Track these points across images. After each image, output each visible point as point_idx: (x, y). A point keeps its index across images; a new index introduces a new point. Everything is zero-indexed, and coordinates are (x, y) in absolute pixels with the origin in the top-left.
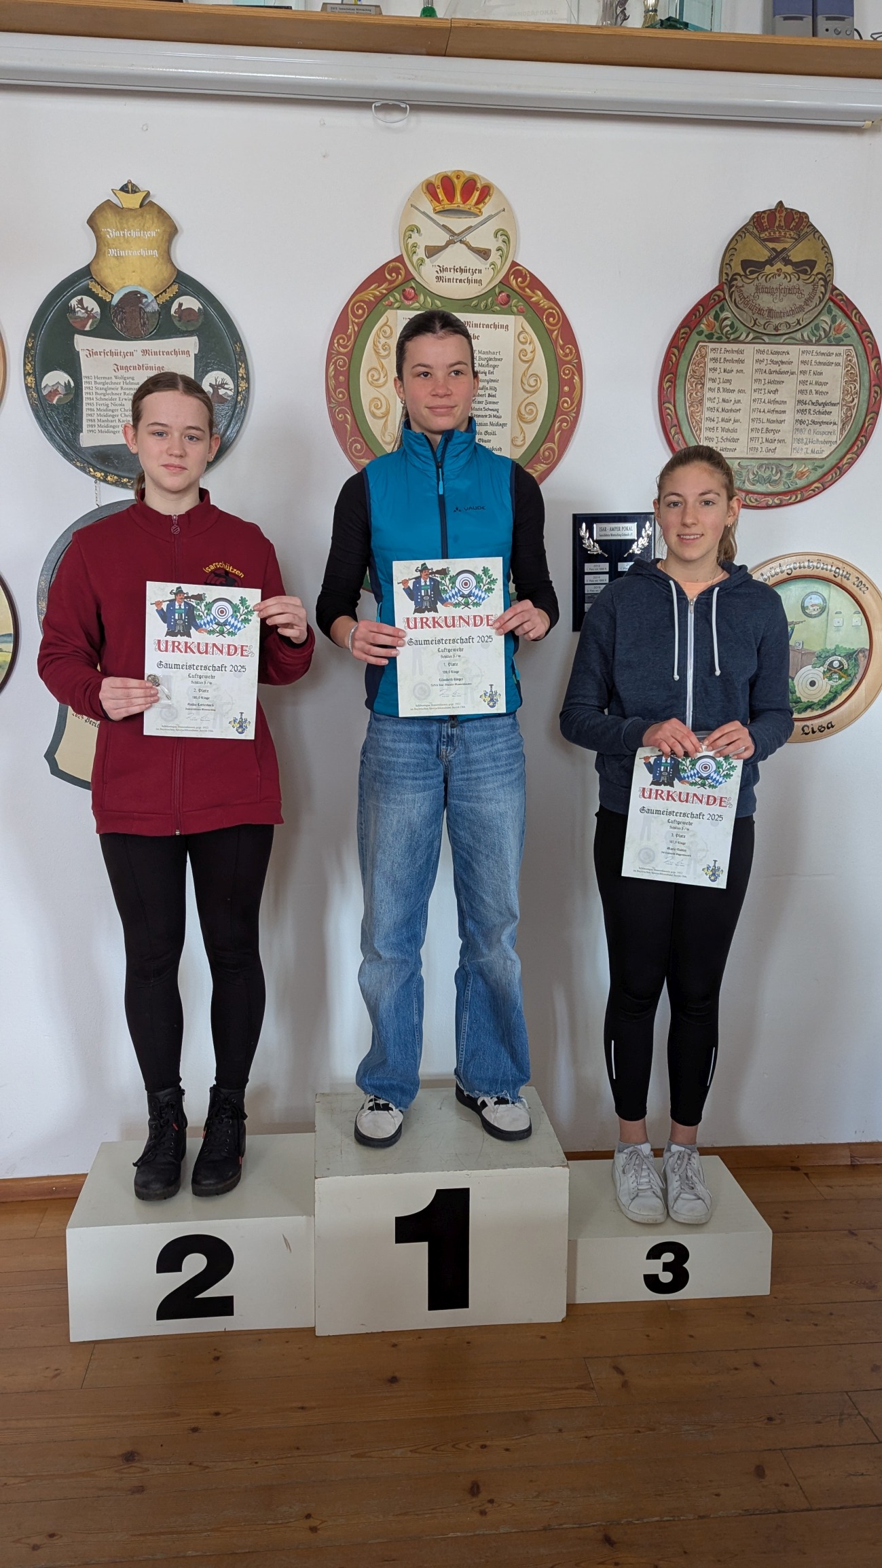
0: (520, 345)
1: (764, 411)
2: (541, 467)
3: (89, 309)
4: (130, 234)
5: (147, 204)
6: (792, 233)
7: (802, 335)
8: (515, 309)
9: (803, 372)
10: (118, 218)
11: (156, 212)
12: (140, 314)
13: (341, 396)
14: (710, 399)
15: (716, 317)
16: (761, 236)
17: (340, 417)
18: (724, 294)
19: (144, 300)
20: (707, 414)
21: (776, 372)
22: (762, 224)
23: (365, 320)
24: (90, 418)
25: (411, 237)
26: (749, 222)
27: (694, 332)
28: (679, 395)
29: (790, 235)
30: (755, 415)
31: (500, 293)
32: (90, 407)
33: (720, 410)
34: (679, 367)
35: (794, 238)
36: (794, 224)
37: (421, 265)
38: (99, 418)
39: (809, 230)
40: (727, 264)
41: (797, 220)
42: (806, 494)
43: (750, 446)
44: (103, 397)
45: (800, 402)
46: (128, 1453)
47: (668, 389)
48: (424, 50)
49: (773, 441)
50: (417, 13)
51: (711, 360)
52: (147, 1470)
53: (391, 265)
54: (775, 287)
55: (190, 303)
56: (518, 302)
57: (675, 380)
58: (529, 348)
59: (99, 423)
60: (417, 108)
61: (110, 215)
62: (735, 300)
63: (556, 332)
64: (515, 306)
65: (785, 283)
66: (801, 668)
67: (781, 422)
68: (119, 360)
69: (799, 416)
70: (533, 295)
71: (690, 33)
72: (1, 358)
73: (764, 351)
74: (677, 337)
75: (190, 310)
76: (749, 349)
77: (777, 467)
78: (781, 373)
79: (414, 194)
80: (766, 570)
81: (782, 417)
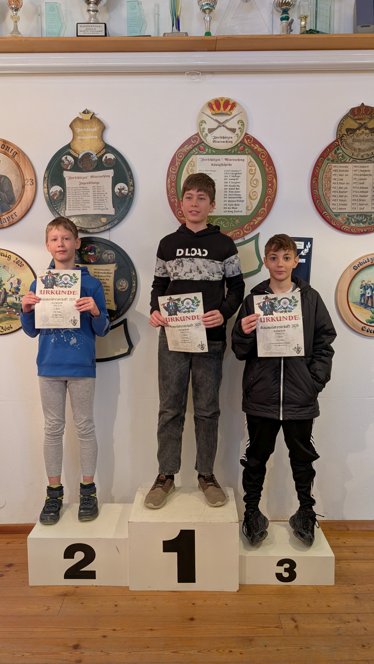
0: (249, 167)
1: (358, 192)
2: (259, 219)
3: (70, 161)
4: (86, 130)
5: (93, 117)
6: (368, 116)
10: (82, 124)
11: (97, 121)
12: (90, 162)
13: (173, 191)
14: (333, 187)
15: (335, 153)
16: (354, 118)
17: (173, 200)
18: (339, 143)
19: (92, 156)
20: (333, 194)
21: (363, 175)
22: (355, 113)
23: (183, 160)
24: (69, 204)
25: (202, 125)
26: (349, 112)
27: (326, 159)
28: (320, 186)
30: (354, 194)
31: (240, 146)
32: (69, 200)
33: (338, 192)
35: (369, 118)
36: (369, 112)
37: (206, 136)
38: (73, 204)
40: (339, 130)
41: (370, 111)
43: (353, 206)
44: (74, 196)
46: (75, 645)
47: (315, 183)
48: (206, 50)
49: (363, 205)
50: (203, 35)
51: (333, 171)
52: (83, 653)
54: (361, 139)
55: (111, 156)
56: (248, 150)
57: (318, 180)
58: (253, 168)
59: (73, 206)
60: (204, 73)
61: (78, 123)
62: (344, 145)
63: (265, 161)
64: (248, 152)
65: (366, 137)
67: (366, 196)
68: (81, 180)
70: (255, 146)
71: (320, 35)
72: (34, 182)
73: (357, 166)
74: (318, 162)
75: (110, 159)
76: (350, 166)
77: (365, 216)
78: (365, 175)
79: (203, 108)
80: (361, 261)
81: (366, 194)
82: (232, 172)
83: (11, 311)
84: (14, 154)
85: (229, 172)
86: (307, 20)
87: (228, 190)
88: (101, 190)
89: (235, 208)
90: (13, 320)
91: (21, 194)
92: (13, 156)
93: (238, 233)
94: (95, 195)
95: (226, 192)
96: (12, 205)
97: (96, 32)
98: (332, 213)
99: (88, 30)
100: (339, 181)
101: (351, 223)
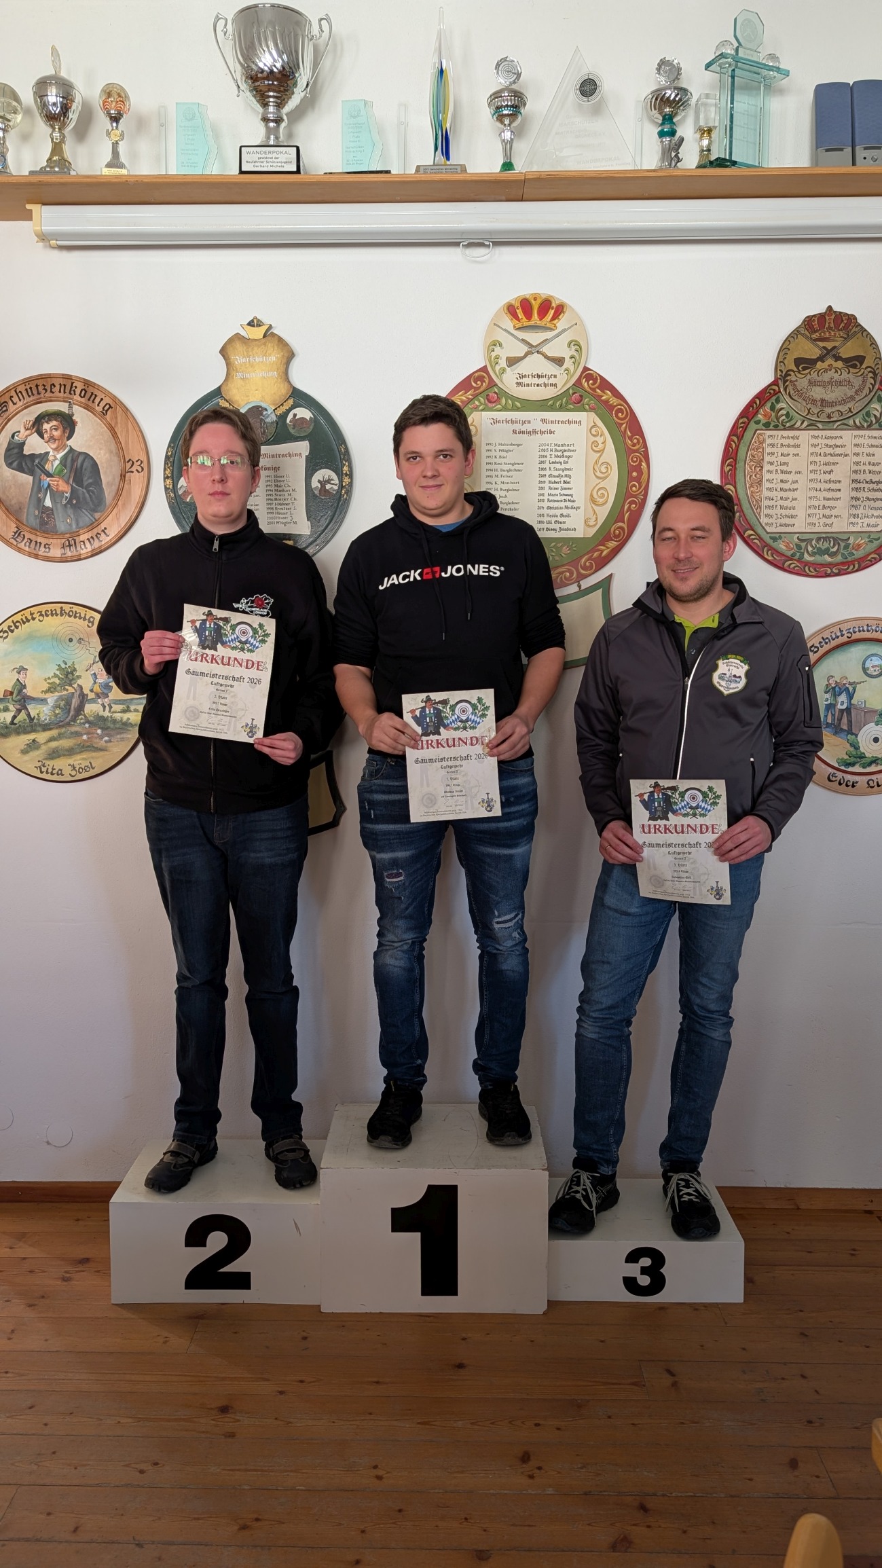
0: (592, 437)
1: (820, 490)
2: (612, 544)
4: (255, 360)
5: (269, 333)
6: (841, 333)
7: (854, 422)
8: (587, 407)
9: (856, 454)
10: (245, 348)
11: (277, 341)
12: (261, 424)
14: (768, 480)
15: (773, 408)
16: (812, 336)
18: (779, 388)
19: (265, 413)
20: (766, 493)
21: (830, 454)
22: (813, 326)
25: (494, 351)
26: (802, 324)
27: (752, 422)
28: (739, 476)
29: (839, 334)
30: (812, 494)
31: (573, 394)
33: (779, 489)
34: (739, 452)
35: (843, 337)
36: (843, 325)
37: (503, 373)
39: (857, 330)
40: (780, 362)
41: (845, 322)
42: (863, 565)
43: (810, 520)
45: (854, 481)
46: (223, 1406)
47: (728, 472)
48: (504, 198)
49: (830, 517)
50: (497, 168)
51: (768, 445)
52: (239, 1421)
53: (476, 374)
54: (826, 380)
55: (304, 413)
56: (590, 401)
57: (735, 464)
58: (600, 440)
60: (496, 244)
61: (238, 345)
62: (789, 393)
63: (624, 425)
64: (588, 405)
65: (836, 376)
66: (864, 726)
67: (837, 499)
69: (854, 494)
70: (604, 395)
71: (738, 170)
72: (145, 465)
73: (818, 436)
74: (735, 427)
75: (303, 419)
76: (805, 436)
77: (833, 538)
78: (835, 455)
79: (497, 315)
80: (826, 634)
81: (838, 495)
82: (556, 447)
83: (93, 733)
84: (106, 409)
85: (549, 448)
86: (713, 135)
87: (547, 485)
88: (282, 484)
89: (561, 523)
90: (94, 751)
91: (118, 490)
92: (104, 413)
93: (568, 574)
94: (271, 493)
95: (543, 488)
96: (99, 514)
97: (279, 164)
98: (765, 533)
99: (262, 160)
100: (779, 468)
101: (806, 555)
